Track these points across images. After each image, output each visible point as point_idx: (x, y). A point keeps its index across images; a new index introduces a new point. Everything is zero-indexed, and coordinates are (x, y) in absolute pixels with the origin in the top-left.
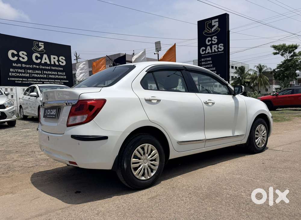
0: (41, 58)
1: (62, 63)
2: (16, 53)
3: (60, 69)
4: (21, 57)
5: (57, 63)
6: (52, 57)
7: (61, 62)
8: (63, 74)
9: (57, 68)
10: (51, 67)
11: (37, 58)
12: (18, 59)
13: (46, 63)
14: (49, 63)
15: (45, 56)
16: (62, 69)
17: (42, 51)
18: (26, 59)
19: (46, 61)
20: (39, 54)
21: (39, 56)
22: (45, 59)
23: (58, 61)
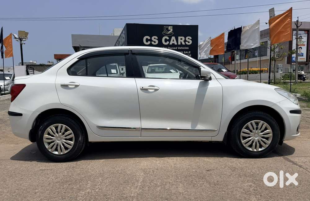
0: (169, 40)
1: (189, 42)
2: (149, 38)
3: (186, 48)
4: (153, 41)
5: (183, 43)
6: (179, 38)
7: (187, 41)
8: (189, 52)
9: (183, 48)
10: (177, 48)
11: (166, 40)
12: (151, 43)
13: (173, 44)
14: (176, 44)
15: (173, 38)
16: (188, 48)
17: (170, 34)
18: (157, 42)
19: (173, 42)
20: (168, 36)
21: (168, 38)
22: (173, 41)
23: (185, 41)
